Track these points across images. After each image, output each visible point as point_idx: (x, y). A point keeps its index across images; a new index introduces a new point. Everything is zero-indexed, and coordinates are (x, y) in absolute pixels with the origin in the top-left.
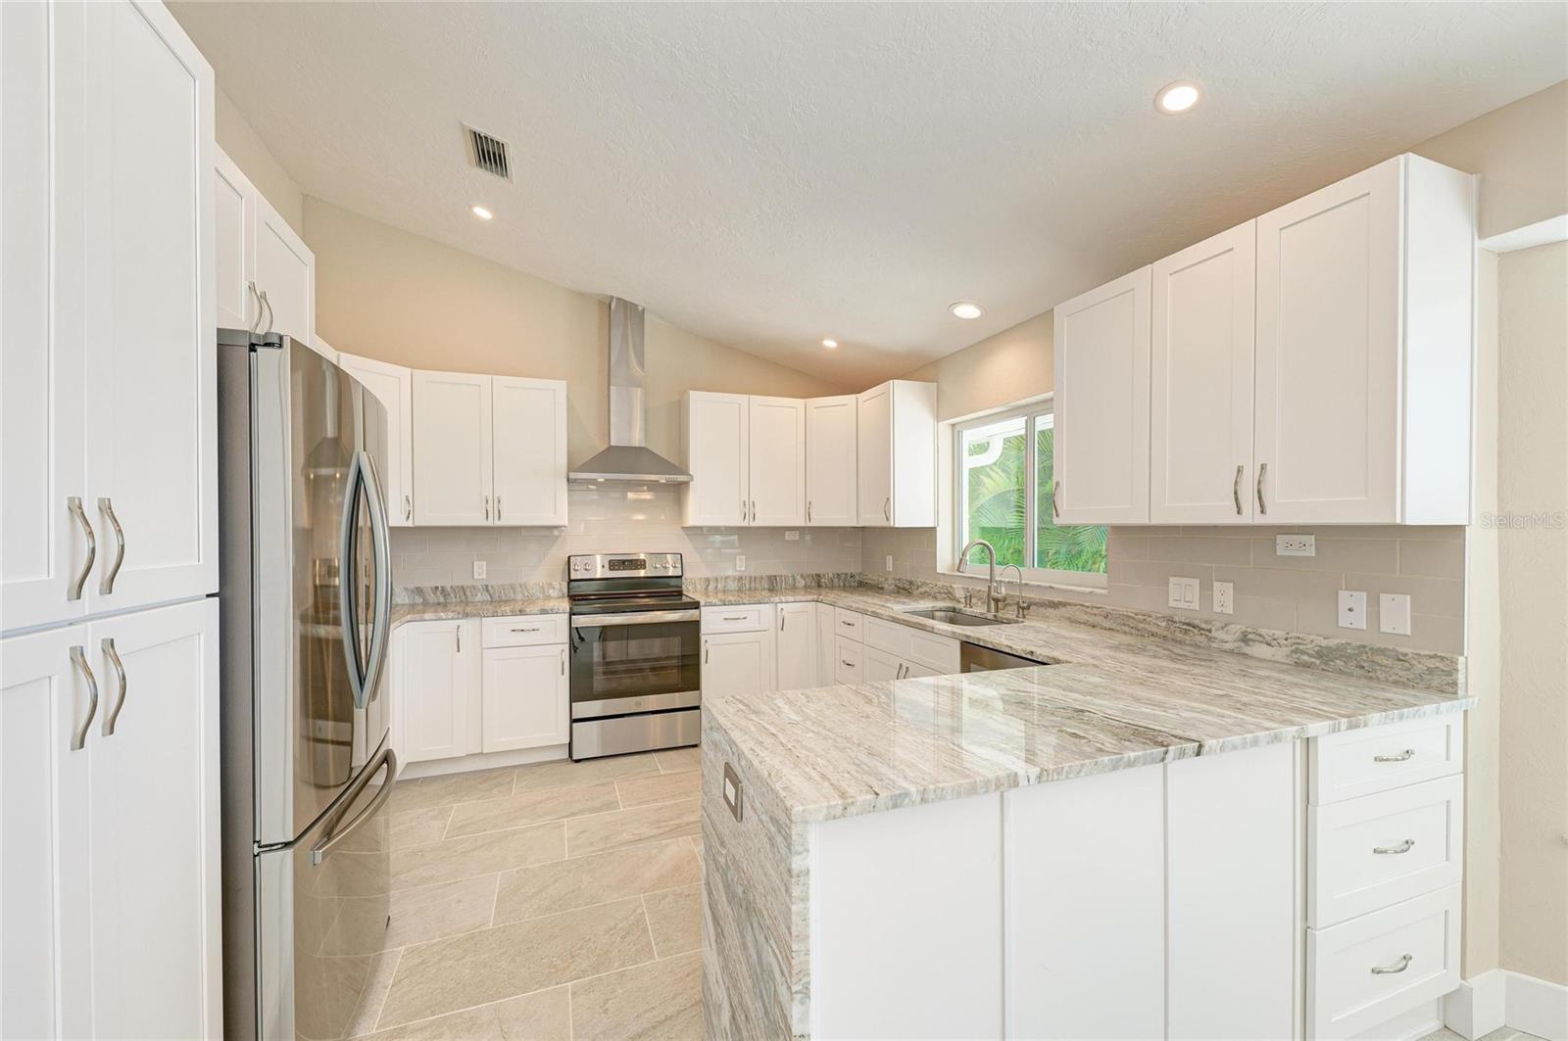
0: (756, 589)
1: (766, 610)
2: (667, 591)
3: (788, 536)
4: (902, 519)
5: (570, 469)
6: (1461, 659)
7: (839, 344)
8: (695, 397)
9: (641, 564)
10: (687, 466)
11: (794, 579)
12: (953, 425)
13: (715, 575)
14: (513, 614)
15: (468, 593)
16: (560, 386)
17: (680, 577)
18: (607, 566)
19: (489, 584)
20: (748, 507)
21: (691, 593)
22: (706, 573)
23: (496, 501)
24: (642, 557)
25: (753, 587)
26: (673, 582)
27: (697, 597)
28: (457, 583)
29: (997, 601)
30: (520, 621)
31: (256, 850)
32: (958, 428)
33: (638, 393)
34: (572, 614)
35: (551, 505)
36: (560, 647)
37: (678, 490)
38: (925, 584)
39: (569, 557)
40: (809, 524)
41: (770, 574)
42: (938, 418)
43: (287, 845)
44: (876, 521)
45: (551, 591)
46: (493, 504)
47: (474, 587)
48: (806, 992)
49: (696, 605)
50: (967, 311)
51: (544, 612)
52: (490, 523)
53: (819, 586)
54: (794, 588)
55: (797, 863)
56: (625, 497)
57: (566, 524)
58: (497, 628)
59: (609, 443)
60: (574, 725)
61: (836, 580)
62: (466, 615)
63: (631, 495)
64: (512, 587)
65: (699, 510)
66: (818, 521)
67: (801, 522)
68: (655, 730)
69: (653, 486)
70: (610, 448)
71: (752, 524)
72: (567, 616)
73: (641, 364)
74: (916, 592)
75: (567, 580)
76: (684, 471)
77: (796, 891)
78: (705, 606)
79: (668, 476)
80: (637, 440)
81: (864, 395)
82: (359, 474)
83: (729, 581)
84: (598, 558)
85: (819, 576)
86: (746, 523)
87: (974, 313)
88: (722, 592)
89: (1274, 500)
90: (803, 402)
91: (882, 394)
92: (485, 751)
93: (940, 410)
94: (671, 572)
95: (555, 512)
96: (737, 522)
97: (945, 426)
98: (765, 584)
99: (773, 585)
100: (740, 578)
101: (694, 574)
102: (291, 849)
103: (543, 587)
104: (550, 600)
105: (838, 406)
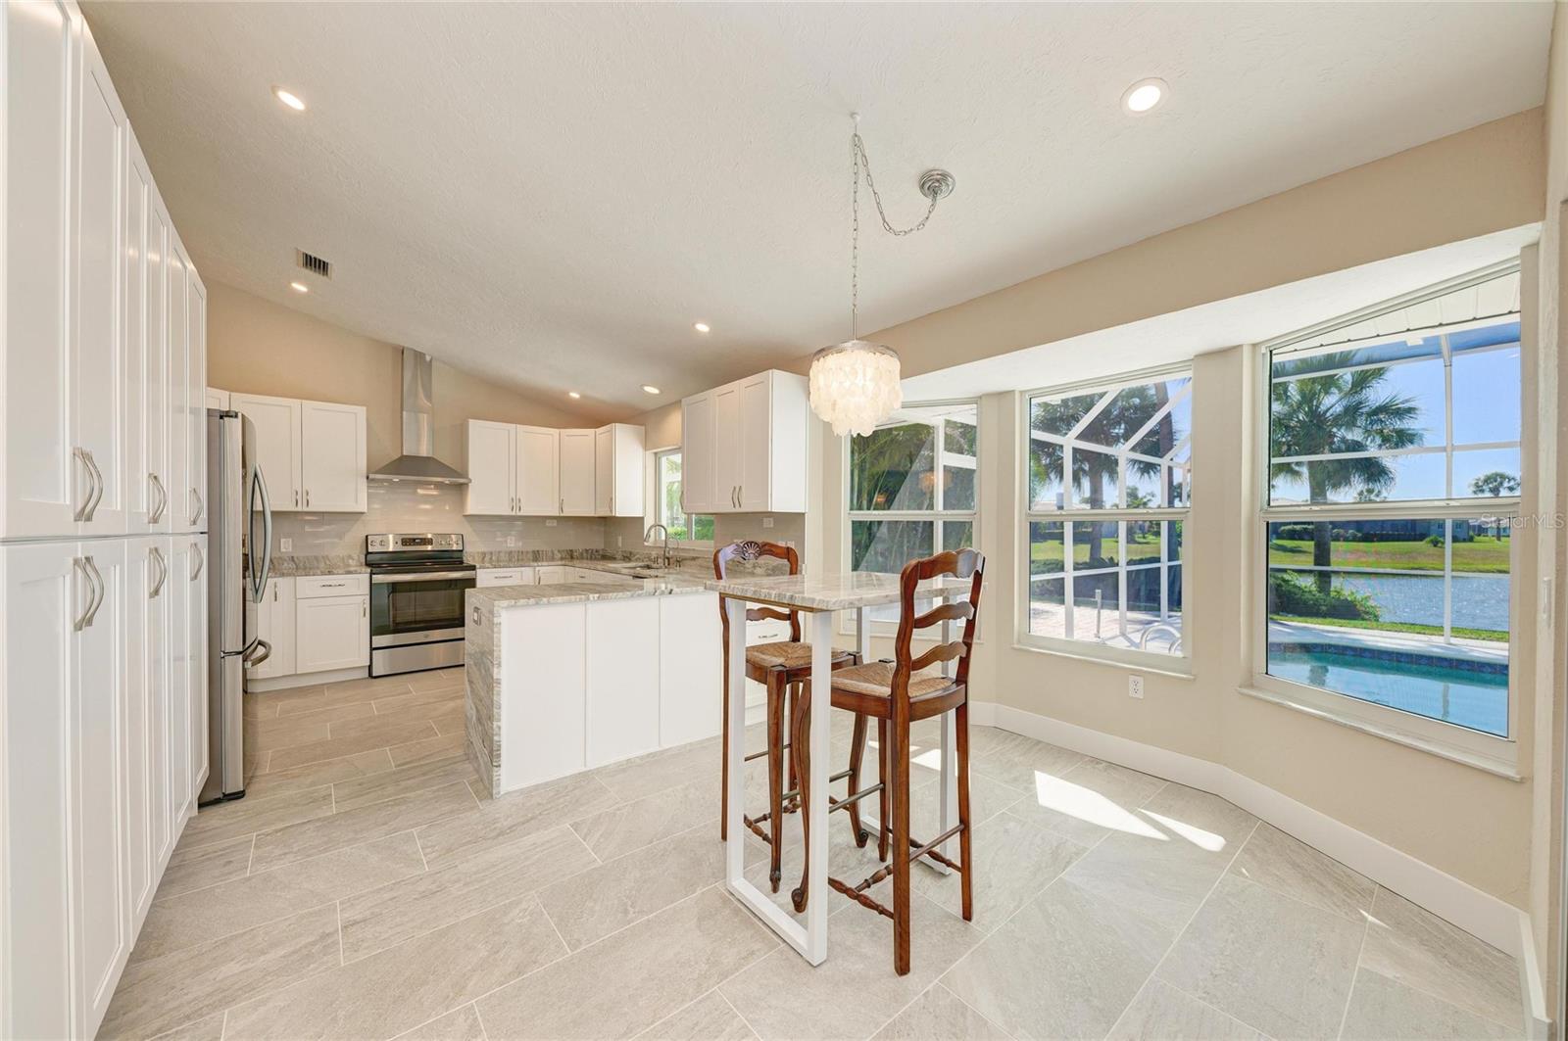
0: (524, 560)
1: (528, 570)
2: (451, 559)
3: (548, 523)
4: (620, 511)
5: (369, 472)
7: (582, 396)
8: (471, 422)
9: (430, 542)
10: (467, 472)
11: (553, 552)
12: (656, 454)
13: (490, 550)
14: (322, 574)
15: (276, 563)
16: (361, 412)
17: (462, 551)
18: (400, 542)
19: (295, 555)
20: (515, 502)
21: (468, 560)
22: (482, 549)
23: (305, 494)
24: (430, 536)
25: (521, 557)
26: (456, 555)
27: (472, 563)
29: (668, 558)
31: (222, 655)
32: (658, 455)
33: (424, 418)
34: (372, 574)
35: (355, 497)
36: (364, 597)
37: (461, 488)
38: (638, 553)
39: (367, 536)
40: (562, 515)
41: (532, 549)
42: (646, 448)
43: (239, 653)
44: (606, 514)
45: (350, 561)
46: (301, 495)
47: (280, 558)
48: (499, 665)
49: (473, 568)
50: (652, 390)
52: (299, 509)
53: (572, 558)
54: (553, 559)
55: (496, 620)
56: (415, 492)
57: (365, 510)
58: (308, 584)
59: (402, 452)
60: (374, 652)
61: (585, 554)
62: (283, 575)
63: (420, 491)
64: (316, 558)
65: (474, 505)
66: (566, 513)
67: (556, 513)
68: (439, 654)
69: (438, 486)
70: (403, 457)
71: (519, 514)
72: (368, 575)
73: (429, 397)
74: (633, 559)
75: (365, 552)
76: (464, 475)
77: (495, 630)
78: (480, 569)
79: (451, 479)
80: (424, 451)
81: (600, 430)
82: (256, 475)
83: (502, 555)
84: (391, 537)
85: (571, 551)
86: (513, 513)
87: (656, 391)
88: (496, 561)
89: (743, 501)
90: (557, 431)
91: (610, 431)
92: (298, 672)
93: (647, 443)
94: (455, 548)
95: (356, 502)
96: (507, 512)
97: (650, 454)
98: (530, 556)
99: (536, 557)
100: (511, 552)
101: (472, 552)
102: (241, 656)
103: (343, 559)
104: (349, 566)
105: (583, 436)
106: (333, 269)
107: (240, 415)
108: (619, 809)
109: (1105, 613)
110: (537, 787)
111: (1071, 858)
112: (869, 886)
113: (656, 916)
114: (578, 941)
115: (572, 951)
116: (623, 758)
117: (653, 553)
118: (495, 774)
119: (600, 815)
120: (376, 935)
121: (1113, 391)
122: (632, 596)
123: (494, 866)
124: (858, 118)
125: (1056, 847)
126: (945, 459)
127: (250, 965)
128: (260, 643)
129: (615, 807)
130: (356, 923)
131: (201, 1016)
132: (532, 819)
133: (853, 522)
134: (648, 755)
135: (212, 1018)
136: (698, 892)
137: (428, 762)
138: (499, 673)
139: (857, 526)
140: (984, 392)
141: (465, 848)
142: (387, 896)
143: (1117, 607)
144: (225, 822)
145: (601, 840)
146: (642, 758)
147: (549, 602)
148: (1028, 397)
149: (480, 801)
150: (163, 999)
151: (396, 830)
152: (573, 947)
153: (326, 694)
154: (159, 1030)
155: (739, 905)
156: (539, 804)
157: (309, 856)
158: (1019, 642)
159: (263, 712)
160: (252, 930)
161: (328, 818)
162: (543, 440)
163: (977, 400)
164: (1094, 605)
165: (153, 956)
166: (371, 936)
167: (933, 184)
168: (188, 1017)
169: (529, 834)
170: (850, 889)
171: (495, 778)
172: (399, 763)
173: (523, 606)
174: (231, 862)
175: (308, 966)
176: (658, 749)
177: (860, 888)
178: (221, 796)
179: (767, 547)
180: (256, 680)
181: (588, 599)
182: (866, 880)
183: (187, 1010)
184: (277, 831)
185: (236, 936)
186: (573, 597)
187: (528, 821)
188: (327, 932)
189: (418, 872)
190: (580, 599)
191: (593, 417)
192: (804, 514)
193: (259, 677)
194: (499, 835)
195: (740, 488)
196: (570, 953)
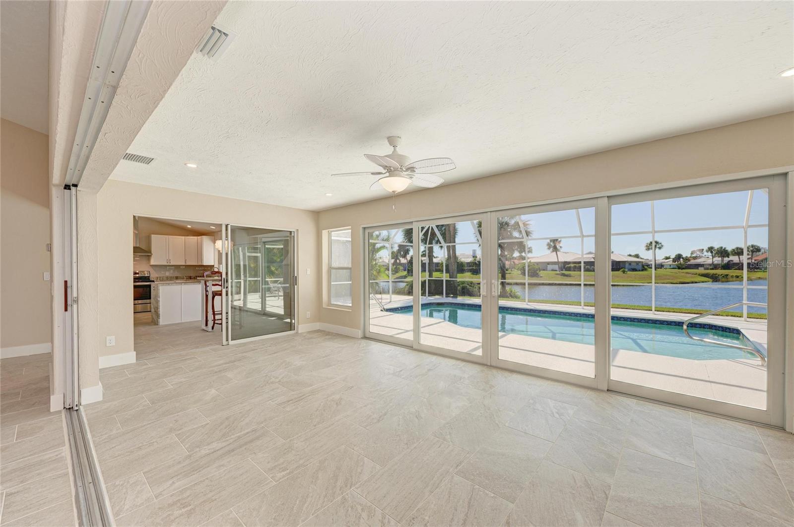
2: (145, 279)
3: (181, 267)
4: (205, 263)
8: (153, 236)
13: (160, 276)
17: (149, 276)
20: (169, 260)
21: (151, 279)
22: (157, 276)
24: (137, 272)
27: (153, 280)
37: (149, 257)
41: (176, 275)
53: (191, 278)
65: (154, 261)
66: (187, 264)
67: (183, 264)
76: (150, 252)
79: (147, 254)
81: (199, 237)
85: (190, 276)
86: (168, 264)
87: (214, 228)
88: (160, 279)
90: (185, 237)
91: (201, 238)
93: (213, 242)
94: (146, 275)
96: (165, 263)
98: (175, 278)
101: (153, 276)
105: (193, 239)
162: (180, 240)
181: (182, 284)
191: (197, 233)
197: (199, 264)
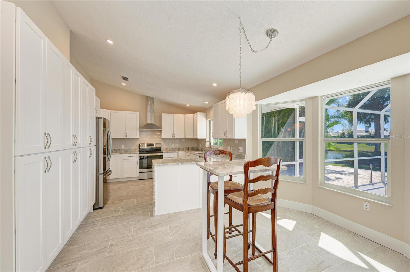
0: (176, 150)
1: (176, 154)
3: (182, 140)
4: (199, 137)
5: (139, 128)
6: (246, 155)
7: (190, 105)
8: (163, 114)
11: (183, 148)
12: (209, 120)
13: (168, 147)
14: (129, 154)
15: (120, 150)
16: (138, 113)
17: (161, 148)
18: (147, 146)
19: (124, 149)
20: (173, 135)
21: (162, 150)
22: (166, 147)
24: (153, 144)
25: (175, 150)
26: (159, 149)
28: (118, 148)
30: (130, 155)
31: (99, 174)
33: (152, 114)
34: (139, 154)
35: (136, 134)
36: (138, 160)
37: (160, 132)
38: (205, 149)
39: (139, 144)
41: (179, 147)
42: (207, 119)
43: (102, 174)
45: (136, 150)
46: (125, 134)
49: (162, 153)
51: (134, 153)
52: (124, 138)
53: (189, 150)
54: (183, 150)
55: (154, 169)
57: (139, 138)
58: (126, 156)
61: (192, 149)
62: (120, 154)
64: (129, 149)
65: (164, 135)
67: (184, 138)
70: (148, 124)
72: (138, 154)
74: (204, 151)
75: (139, 148)
76: (161, 128)
77: (154, 172)
78: (164, 153)
79: (158, 129)
80: (153, 122)
81: (195, 114)
82: (108, 131)
83: (171, 149)
84: (146, 144)
85: (188, 148)
86: (173, 138)
87: (207, 103)
88: (168, 150)
89: (227, 135)
90: (184, 115)
91: (197, 115)
92: (124, 177)
93: (207, 117)
94: (159, 147)
95: (137, 136)
96: (171, 137)
97: (208, 120)
99: (179, 149)
100: (173, 148)
101: (163, 148)
102: (103, 175)
103: (134, 149)
104: (136, 151)
105: (190, 116)
106: (129, 79)
107: (103, 118)
108: (182, 225)
109: (374, 173)
110: (165, 215)
111: (325, 268)
112: (240, 264)
113: (180, 259)
114: (158, 262)
115: (156, 264)
116: (189, 209)
117: (208, 149)
118: (154, 210)
119: (177, 225)
120: (115, 249)
121: (374, 91)
122: (191, 163)
123: (147, 236)
124: (241, 18)
125: (320, 263)
126: (299, 119)
127: (88, 252)
128: (110, 171)
129: (182, 224)
130: (113, 245)
131: (76, 262)
132: (160, 224)
133: (262, 141)
134: (196, 209)
135: (77, 263)
136: (194, 254)
137: (144, 204)
138: (155, 183)
139: (263, 142)
140: (307, 97)
141: (142, 229)
142: (121, 239)
143: (380, 170)
144: (97, 214)
145: (175, 233)
146: (194, 210)
147: (168, 165)
148: (324, 98)
149: (150, 216)
150: (71, 256)
151: (129, 222)
152: (157, 263)
153: (129, 183)
154: (67, 264)
155: (204, 261)
156: (164, 220)
157: (110, 226)
158: (321, 185)
159: (112, 187)
160: (92, 243)
161: (117, 216)
162: (180, 118)
163: (305, 100)
164: (370, 169)
165: (72, 246)
166: (114, 250)
167: (271, 33)
168: (73, 262)
169: (158, 228)
170: (233, 264)
171: (154, 211)
172: (137, 203)
173: (161, 165)
174: (95, 224)
175: (99, 254)
176: (199, 208)
177: (237, 264)
178: (98, 207)
179: (222, 152)
180: (109, 179)
181: (178, 164)
182: (240, 262)
183: (73, 260)
184: (106, 218)
185: (89, 244)
186: (174, 163)
187: (159, 224)
188: (106, 246)
189: (130, 234)
190: (176, 164)
191: (193, 111)
192: (245, 139)
193: (111, 178)
194: (151, 227)
195: (226, 131)
196: (155, 265)
197: (195, 138)
